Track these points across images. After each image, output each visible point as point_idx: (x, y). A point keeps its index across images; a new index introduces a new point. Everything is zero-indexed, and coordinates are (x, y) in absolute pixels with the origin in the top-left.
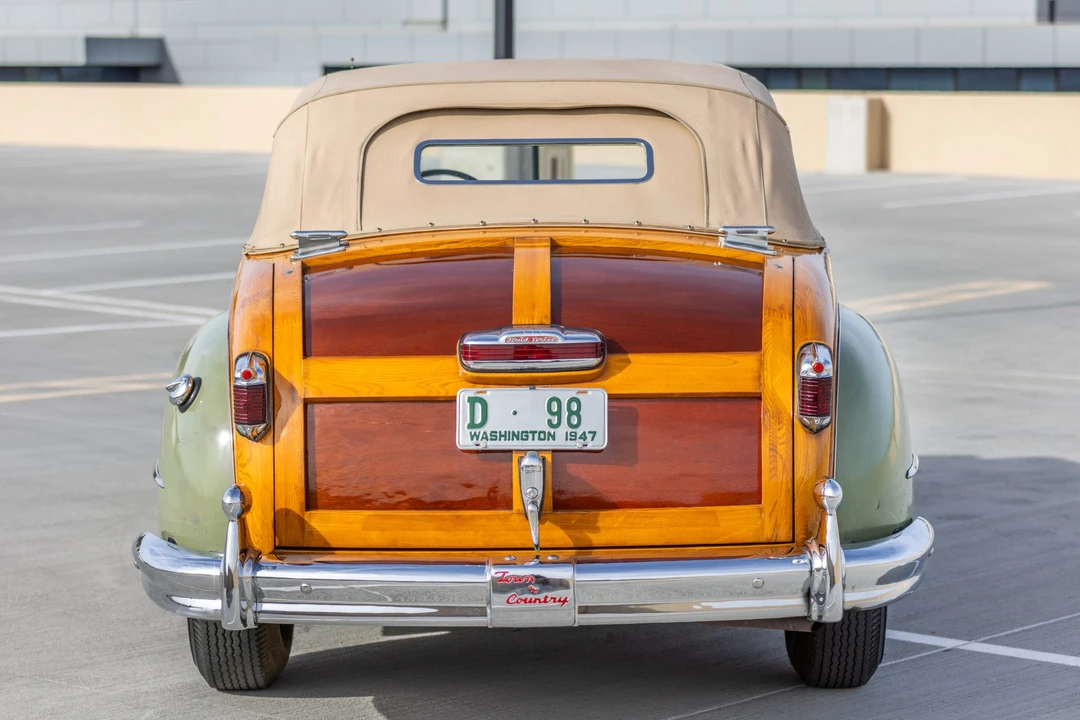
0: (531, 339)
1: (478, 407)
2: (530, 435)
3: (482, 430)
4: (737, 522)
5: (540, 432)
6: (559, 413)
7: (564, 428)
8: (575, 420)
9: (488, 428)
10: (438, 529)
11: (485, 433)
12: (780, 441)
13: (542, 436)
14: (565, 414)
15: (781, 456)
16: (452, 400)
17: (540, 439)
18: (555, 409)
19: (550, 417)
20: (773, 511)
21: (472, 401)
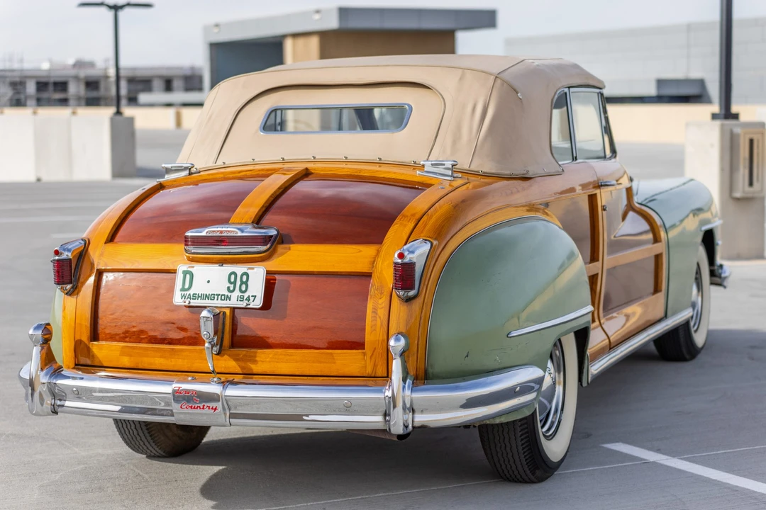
0: (221, 232)
1: (188, 276)
2: (216, 297)
3: (188, 293)
4: (348, 361)
5: (222, 295)
6: (235, 283)
7: (237, 293)
8: (244, 288)
9: (191, 292)
10: (161, 357)
11: (190, 294)
12: (380, 307)
13: (223, 297)
14: (238, 283)
15: (380, 317)
16: (174, 272)
17: (221, 300)
18: (232, 280)
19: (228, 285)
20: (372, 354)
21: (185, 273)
